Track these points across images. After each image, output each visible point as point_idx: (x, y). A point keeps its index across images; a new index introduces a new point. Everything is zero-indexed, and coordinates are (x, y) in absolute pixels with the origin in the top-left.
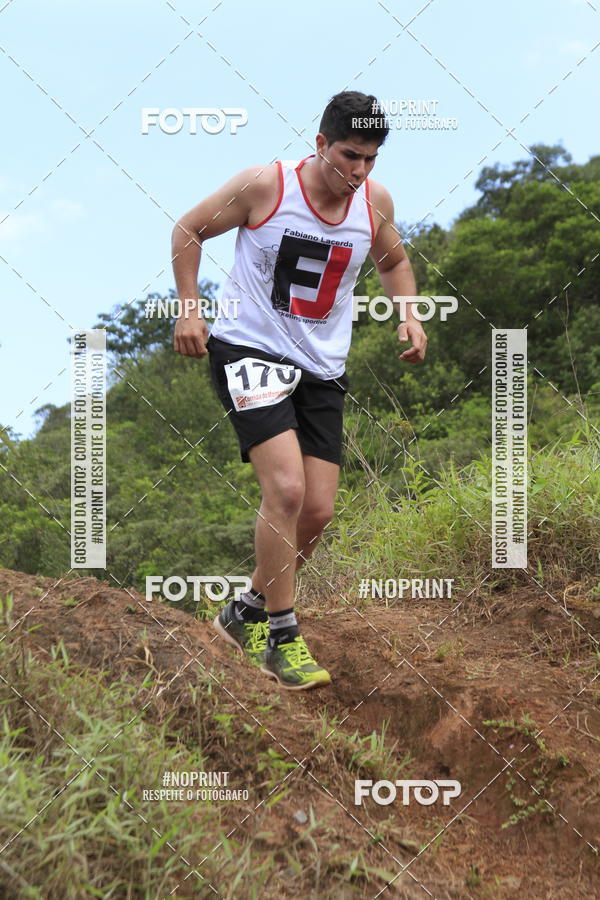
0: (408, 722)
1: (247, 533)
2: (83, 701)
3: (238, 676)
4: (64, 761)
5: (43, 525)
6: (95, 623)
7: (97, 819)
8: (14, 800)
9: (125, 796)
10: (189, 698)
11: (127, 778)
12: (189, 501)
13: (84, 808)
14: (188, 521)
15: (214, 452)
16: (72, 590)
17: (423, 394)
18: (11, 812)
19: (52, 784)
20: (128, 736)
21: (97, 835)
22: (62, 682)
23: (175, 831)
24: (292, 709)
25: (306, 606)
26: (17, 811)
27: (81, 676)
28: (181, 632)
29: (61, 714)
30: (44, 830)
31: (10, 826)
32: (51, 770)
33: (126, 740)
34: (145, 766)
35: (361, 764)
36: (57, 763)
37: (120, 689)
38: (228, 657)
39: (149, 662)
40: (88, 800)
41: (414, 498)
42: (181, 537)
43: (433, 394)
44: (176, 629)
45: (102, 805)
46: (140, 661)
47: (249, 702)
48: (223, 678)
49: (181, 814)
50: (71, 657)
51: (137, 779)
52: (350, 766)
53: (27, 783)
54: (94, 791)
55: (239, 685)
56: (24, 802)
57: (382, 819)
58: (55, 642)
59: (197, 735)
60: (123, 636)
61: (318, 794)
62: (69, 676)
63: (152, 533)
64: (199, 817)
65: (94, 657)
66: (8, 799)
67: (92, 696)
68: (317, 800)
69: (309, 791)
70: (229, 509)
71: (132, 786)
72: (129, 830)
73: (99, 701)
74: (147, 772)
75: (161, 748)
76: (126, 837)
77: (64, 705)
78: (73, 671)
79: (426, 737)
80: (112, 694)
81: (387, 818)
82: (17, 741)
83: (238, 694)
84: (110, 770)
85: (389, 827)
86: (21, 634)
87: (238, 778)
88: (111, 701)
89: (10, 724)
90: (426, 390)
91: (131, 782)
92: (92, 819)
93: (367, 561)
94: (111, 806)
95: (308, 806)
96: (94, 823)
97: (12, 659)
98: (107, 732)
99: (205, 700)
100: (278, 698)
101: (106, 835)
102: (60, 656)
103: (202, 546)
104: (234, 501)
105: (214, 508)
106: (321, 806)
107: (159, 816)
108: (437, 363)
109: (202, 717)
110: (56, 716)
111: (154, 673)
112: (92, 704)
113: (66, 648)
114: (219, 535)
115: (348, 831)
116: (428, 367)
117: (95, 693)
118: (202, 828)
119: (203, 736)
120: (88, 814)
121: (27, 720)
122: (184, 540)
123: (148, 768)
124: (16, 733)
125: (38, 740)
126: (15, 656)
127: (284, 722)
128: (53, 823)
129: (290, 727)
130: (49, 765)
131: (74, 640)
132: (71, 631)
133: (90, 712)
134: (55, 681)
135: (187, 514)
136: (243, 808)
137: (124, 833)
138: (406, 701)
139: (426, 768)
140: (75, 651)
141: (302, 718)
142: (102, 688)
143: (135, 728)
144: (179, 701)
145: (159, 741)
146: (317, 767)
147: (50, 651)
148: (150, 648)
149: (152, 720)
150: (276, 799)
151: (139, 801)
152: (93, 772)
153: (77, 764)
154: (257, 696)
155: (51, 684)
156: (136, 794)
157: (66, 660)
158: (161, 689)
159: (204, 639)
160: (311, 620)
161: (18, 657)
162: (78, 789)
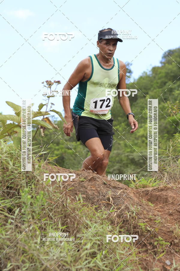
2: (88, 216)
3: (145, 209)
4: (81, 239)
5: (65, 152)
6: (91, 188)
7: (93, 261)
8: (63, 253)
9: (103, 252)
10: (127, 217)
11: (104, 246)
12: (119, 144)
13: (89, 256)
14: (119, 151)
18: (61, 257)
19: (76, 247)
21: (93, 267)
22: (80, 209)
23: (122, 266)
24: (165, 222)
26: (64, 257)
27: (88, 207)
30: (74, 264)
31: (62, 262)
33: (104, 231)
36: (78, 239)
37: (102, 213)
38: (141, 202)
39: (112, 203)
40: (90, 253)
42: (116, 158)
44: (122, 191)
45: (95, 255)
46: (108, 202)
48: (139, 209)
49: (124, 260)
51: (108, 246)
53: (67, 246)
54: (92, 250)
55: (145, 212)
56: (67, 254)
58: (77, 194)
59: (129, 230)
60: (102, 193)
61: (175, 254)
62: (83, 207)
64: (131, 261)
65: (92, 200)
66: (61, 252)
67: (91, 215)
68: (174, 256)
69: (171, 253)
70: (135, 148)
71: (106, 249)
72: (105, 265)
73: (94, 217)
74: (111, 244)
75: (116, 235)
76: (104, 268)
77: (81, 218)
78: (84, 205)
80: (99, 214)
82: (64, 231)
83: (144, 216)
84: (98, 242)
86: (65, 191)
87: (144, 247)
88: (99, 217)
89: (61, 224)
91: (106, 247)
92: (91, 261)
94: (98, 256)
95: (171, 259)
97: (62, 200)
98: (97, 228)
99: (133, 218)
100: (160, 217)
101: (96, 267)
102: (79, 200)
103: (124, 161)
104: (136, 144)
105: (129, 147)
106: (176, 259)
107: (116, 260)
109: (131, 224)
110: (78, 222)
111: (113, 207)
112: (91, 218)
113: (82, 197)
114: (130, 157)
117: (92, 214)
118: (132, 265)
119: (132, 231)
120: (90, 259)
121: (67, 223)
122: (117, 159)
124: (63, 228)
125: (71, 230)
127: (162, 227)
128: (77, 261)
129: (164, 229)
131: (84, 194)
132: (82, 190)
133: (91, 221)
135: (118, 149)
136: (146, 259)
137: (103, 266)
140: (84, 198)
141: (168, 225)
142: (95, 212)
143: (107, 227)
144: (123, 217)
146: (175, 244)
147: (75, 198)
148: (112, 197)
149: (113, 224)
150: (161, 256)
151: (109, 254)
152: (92, 243)
153: (86, 240)
154: (152, 217)
155: (76, 210)
156: (108, 252)
157: (82, 201)
158: (116, 213)
159: (132, 195)
160: (172, 189)
161: (64, 199)
162: (87, 249)
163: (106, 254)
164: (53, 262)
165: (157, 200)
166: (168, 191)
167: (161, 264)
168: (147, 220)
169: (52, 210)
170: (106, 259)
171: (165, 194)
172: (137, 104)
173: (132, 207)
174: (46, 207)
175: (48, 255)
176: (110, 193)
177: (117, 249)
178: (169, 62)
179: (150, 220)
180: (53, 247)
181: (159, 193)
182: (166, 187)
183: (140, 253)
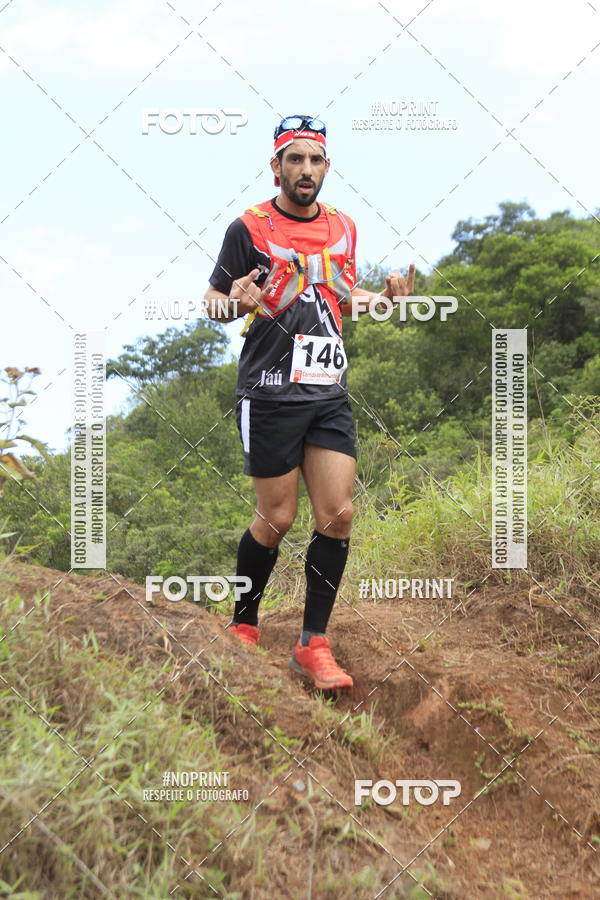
0: (393, 705)
2: (110, 683)
3: (245, 662)
4: (93, 735)
6: (121, 615)
7: (123, 786)
8: (50, 769)
9: (147, 766)
10: (203, 681)
11: (148, 751)
12: (201, 508)
13: (111, 777)
14: (199, 525)
15: (223, 466)
16: (101, 586)
17: (405, 417)
18: (47, 780)
19: (83, 755)
20: (149, 714)
21: (122, 800)
22: (92, 667)
24: (293, 692)
26: (53, 779)
27: (110, 661)
28: (196, 624)
29: (92, 695)
30: (77, 796)
31: (47, 792)
32: (82, 743)
33: (148, 717)
34: (164, 740)
35: (352, 739)
36: (88, 736)
37: (142, 675)
39: (168, 649)
40: (114, 770)
41: (398, 509)
42: (193, 540)
43: (414, 417)
44: (192, 621)
45: (127, 774)
46: (160, 648)
47: (255, 685)
48: (232, 663)
50: (100, 644)
51: (157, 752)
52: (343, 741)
53: (61, 755)
54: (120, 762)
55: (247, 670)
56: (59, 771)
58: (86, 631)
59: (209, 713)
60: (146, 627)
61: (315, 766)
62: (99, 661)
63: (168, 536)
65: (120, 644)
66: (45, 768)
67: (119, 679)
68: (313, 771)
70: (236, 516)
71: (153, 758)
73: (124, 683)
74: (166, 746)
75: (178, 725)
77: (93, 687)
78: (102, 657)
79: (407, 717)
80: (136, 677)
82: (53, 718)
83: (245, 678)
84: (134, 743)
86: (57, 624)
87: (244, 751)
88: (134, 683)
89: (47, 702)
90: (407, 414)
91: (152, 754)
92: (118, 787)
93: (358, 562)
94: (135, 775)
95: (306, 777)
96: (120, 789)
97: (49, 646)
98: (131, 711)
99: (216, 683)
100: (280, 682)
101: (130, 800)
102: (91, 644)
103: (212, 547)
104: (240, 509)
106: (317, 776)
108: (417, 390)
109: (214, 698)
110: (87, 696)
111: (172, 659)
112: (118, 686)
113: (97, 637)
114: (227, 539)
115: (341, 799)
116: (409, 393)
117: (122, 676)
119: (215, 714)
120: (114, 782)
121: (61, 700)
122: (196, 543)
123: (166, 743)
124: (53, 710)
125: (71, 717)
126: (51, 644)
127: (285, 703)
128: (85, 789)
129: (290, 708)
130: (81, 739)
131: (103, 630)
132: (100, 622)
133: (117, 693)
134: (86, 665)
135: (199, 520)
136: (249, 778)
138: (391, 686)
139: (408, 744)
140: (104, 639)
141: (301, 699)
142: (127, 672)
143: (156, 707)
144: (194, 683)
145: (177, 719)
146: (314, 742)
147: (81, 639)
148: (169, 637)
149: (170, 700)
150: (280, 770)
151: (159, 770)
152: (119, 745)
153: (105, 737)
154: (262, 680)
155: (82, 668)
156: (156, 765)
157: (96, 647)
158: (178, 673)
159: (215, 630)
161: (54, 645)
162: (106, 760)
163: (151, 770)
164: (26, 793)
165: (276, 639)
168: (251, 688)
169: (26, 669)
170: (153, 780)
171: (294, 626)
173: (214, 656)
174: (11, 663)
175: (14, 775)
176: (165, 628)
177: (179, 758)
179: (259, 687)
180: (28, 755)
181: (280, 624)
183: (234, 765)
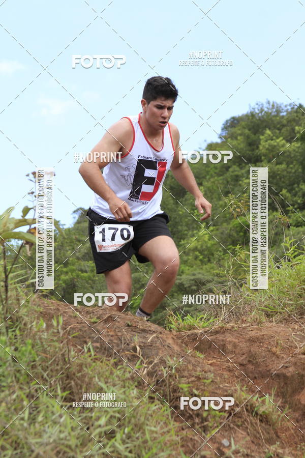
0: (287, 389)
1: (193, 280)
2: (102, 376)
3: (190, 362)
4: (91, 410)
6: (108, 332)
7: (110, 443)
8: (64, 432)
9: (126, 430)
10: (162, 375)
11: (127, 420)
13: (103, 437)
15: (174, 234)
16: (96, 313)
17: (293, 201)
18: (62, 439)
19: (85, 423)
20: (127, 396)
21: (110, 452)
22: (90, 365)
23: (154, 451)
24: (220, 381)
25: (228, 323)
26: (65, 439)
27: (101, 362)
28: (157, 337)
29: (90, 384)
30: (81, 449)
31: (62, 447)
32: (84, 415)
34: (137, 414)
35: (260, 412)
36: (88, 411)
37: (123, 370)
38: (184, 351)
39: (139, 354)
40: (105, 433)
41: (289, 261)
43: (299, 201)
44: (154, 335)
45: (113, 435)
46: (134, 353)
47: (196, 377)
48: (181, 363)
49: (158, 441)
50: (95, 351)
51: (133, 420)
52: (254, 414)
53: (71, 423)
54: (109, 428)
55: (190, 367)
56: (69, 434)
57: (272, 444)
58: (86, 343)
59: (166, 396)
60: (125, 340)
61: (236, 430)
62: (94, 362)
63: (139, 281)
64: (168, 443)
65: (108, 351)
66: (60, 432)
67: (107, 373)
68: (235, 433)
69: (230, 428)
71: (130, 425)
72: (129, 450)
73: (111, 376)
74: (138, 417)
75: (146, 403)
76: (127, 454)
77: (91, 379)
78: (96, 359)
79: (297, 397)
80: (118, 372)
81: (275, 444)
82: (65, 399)
83: (189, 372)
84: (118, 415)
85: (276, 449)
86: (67, 338)
87: (190, 420)
88: (117, 376)
89: (61, 389)
90: (295, 199)
91: (129, 422)
92: (108, 443)
93: (263, 296)
94: (118, 436)
95: (230, 437)
96: (109, 446)
97: (62, 352)
99: (171, 376)
100: (213, 375)
101: (115, 452)
102: (89, 350)
106: (237, 437)
107: (145, 442)
108: (301, 183)
109: (170, 385)
110: (87, 385)
111: (142, 361)
112: (107, 378)
113: (93, 346)
115: (253, 451)
116: (296, 185)
117: (109, 371)
118: (170, 449)
119: (170, 396)
120: (105, 440)
121: (71, 387)
123: (139, 414)
124: (65, 394)
125: (76, 398)
126: (64, 351)
127: (216, 388)
128: (86, 445)
129: (219, 392)
130: (83, 412)
131: (97, 341)
132: (94, 336)
133: (106, 383)
134: (86, 365)
136: (193, 438)
137: (126, 451)
138: (285, 377)
139: (297, 415)
140: (97, 348)
141: (226, 386)
142: (113, 369)
143: (131, 391)
144: (156, 376)
145: (145, 399)
146: (235, 415)
147: (83, 348)
148: (140, 346)
149: (141, 387)
150: (213, 433)
151: (134, 433)
152: (108, 416)
153: (99, 412)
154: (200, 374)
155: (84, 366)
156: (132, 429)
157: (93, 353)
158: (146, 369)
159: (170, 341)
160: (231, 330)
161: (66, 351)
162: (100, 426)
163: (129, 433)
164: (48, 448)
165: (210, 347)
166: (226, 334)
167: (216, 445)
168: (193, 379)
169: (48, 367)
170: (130, 439)
171: (221, 338)
172: (186, 200)
173: (169, 359)
174: (38, 363)
175: (40, 436)
176: (137, 340)
177: (147, 425)
178: (233, 136)
179: (198, 378)
180: (50, 423)
181: (212, 337)
182: (223, 327)
183: (183, 429)
